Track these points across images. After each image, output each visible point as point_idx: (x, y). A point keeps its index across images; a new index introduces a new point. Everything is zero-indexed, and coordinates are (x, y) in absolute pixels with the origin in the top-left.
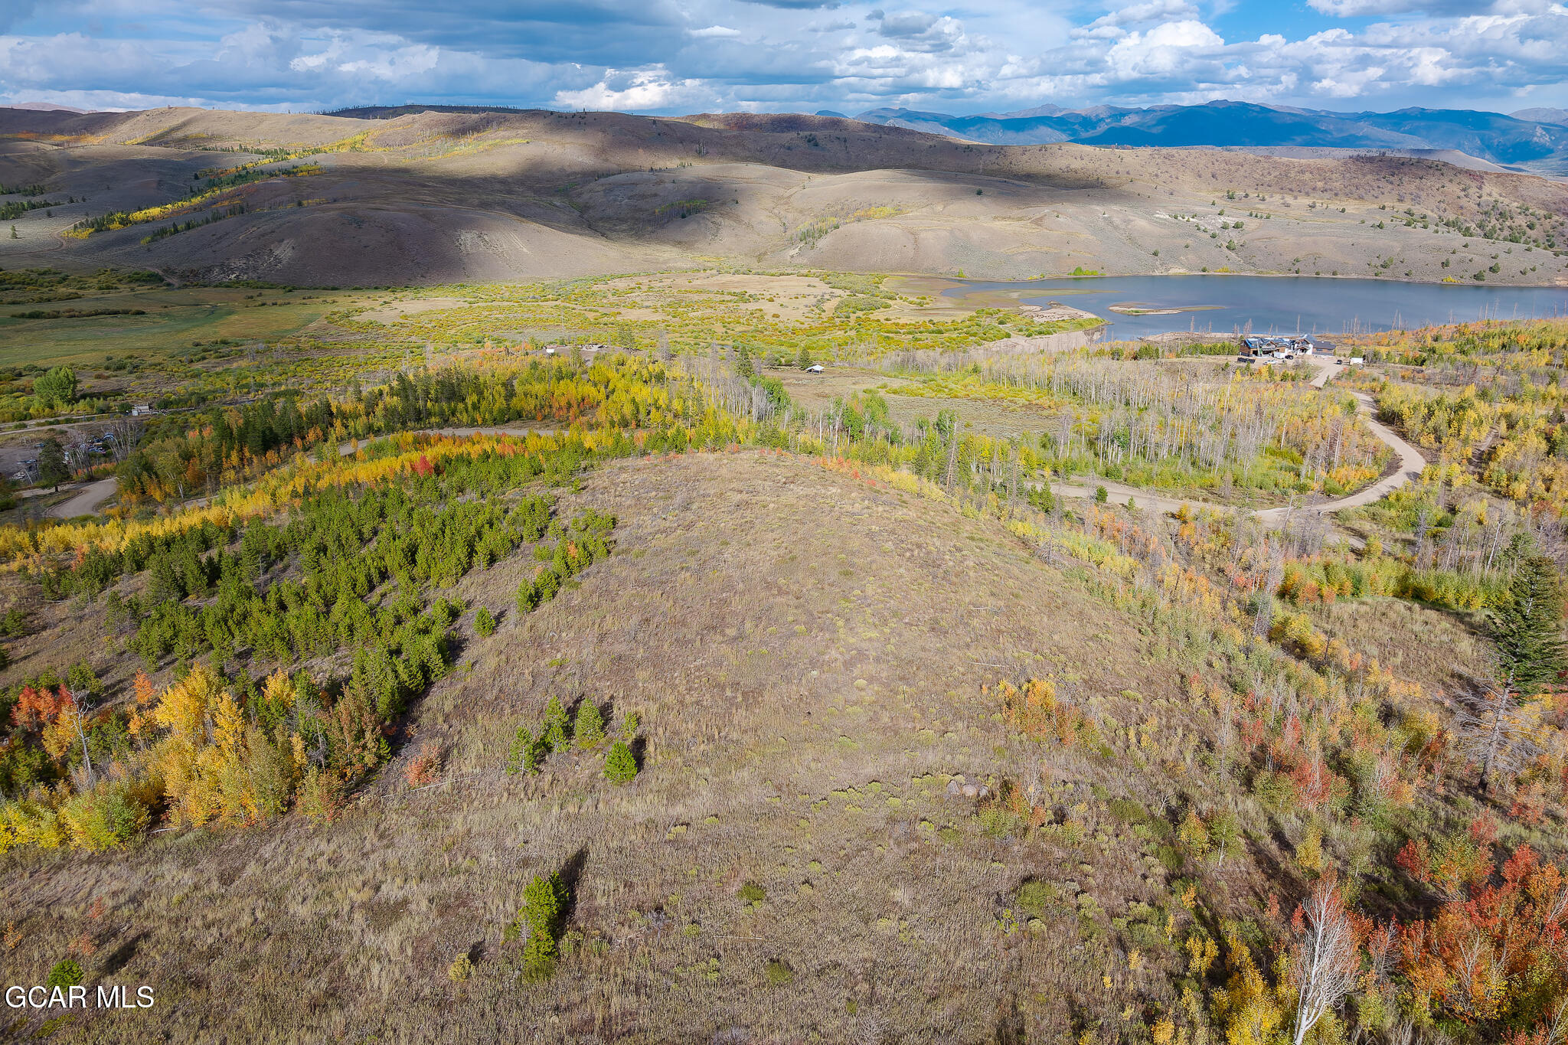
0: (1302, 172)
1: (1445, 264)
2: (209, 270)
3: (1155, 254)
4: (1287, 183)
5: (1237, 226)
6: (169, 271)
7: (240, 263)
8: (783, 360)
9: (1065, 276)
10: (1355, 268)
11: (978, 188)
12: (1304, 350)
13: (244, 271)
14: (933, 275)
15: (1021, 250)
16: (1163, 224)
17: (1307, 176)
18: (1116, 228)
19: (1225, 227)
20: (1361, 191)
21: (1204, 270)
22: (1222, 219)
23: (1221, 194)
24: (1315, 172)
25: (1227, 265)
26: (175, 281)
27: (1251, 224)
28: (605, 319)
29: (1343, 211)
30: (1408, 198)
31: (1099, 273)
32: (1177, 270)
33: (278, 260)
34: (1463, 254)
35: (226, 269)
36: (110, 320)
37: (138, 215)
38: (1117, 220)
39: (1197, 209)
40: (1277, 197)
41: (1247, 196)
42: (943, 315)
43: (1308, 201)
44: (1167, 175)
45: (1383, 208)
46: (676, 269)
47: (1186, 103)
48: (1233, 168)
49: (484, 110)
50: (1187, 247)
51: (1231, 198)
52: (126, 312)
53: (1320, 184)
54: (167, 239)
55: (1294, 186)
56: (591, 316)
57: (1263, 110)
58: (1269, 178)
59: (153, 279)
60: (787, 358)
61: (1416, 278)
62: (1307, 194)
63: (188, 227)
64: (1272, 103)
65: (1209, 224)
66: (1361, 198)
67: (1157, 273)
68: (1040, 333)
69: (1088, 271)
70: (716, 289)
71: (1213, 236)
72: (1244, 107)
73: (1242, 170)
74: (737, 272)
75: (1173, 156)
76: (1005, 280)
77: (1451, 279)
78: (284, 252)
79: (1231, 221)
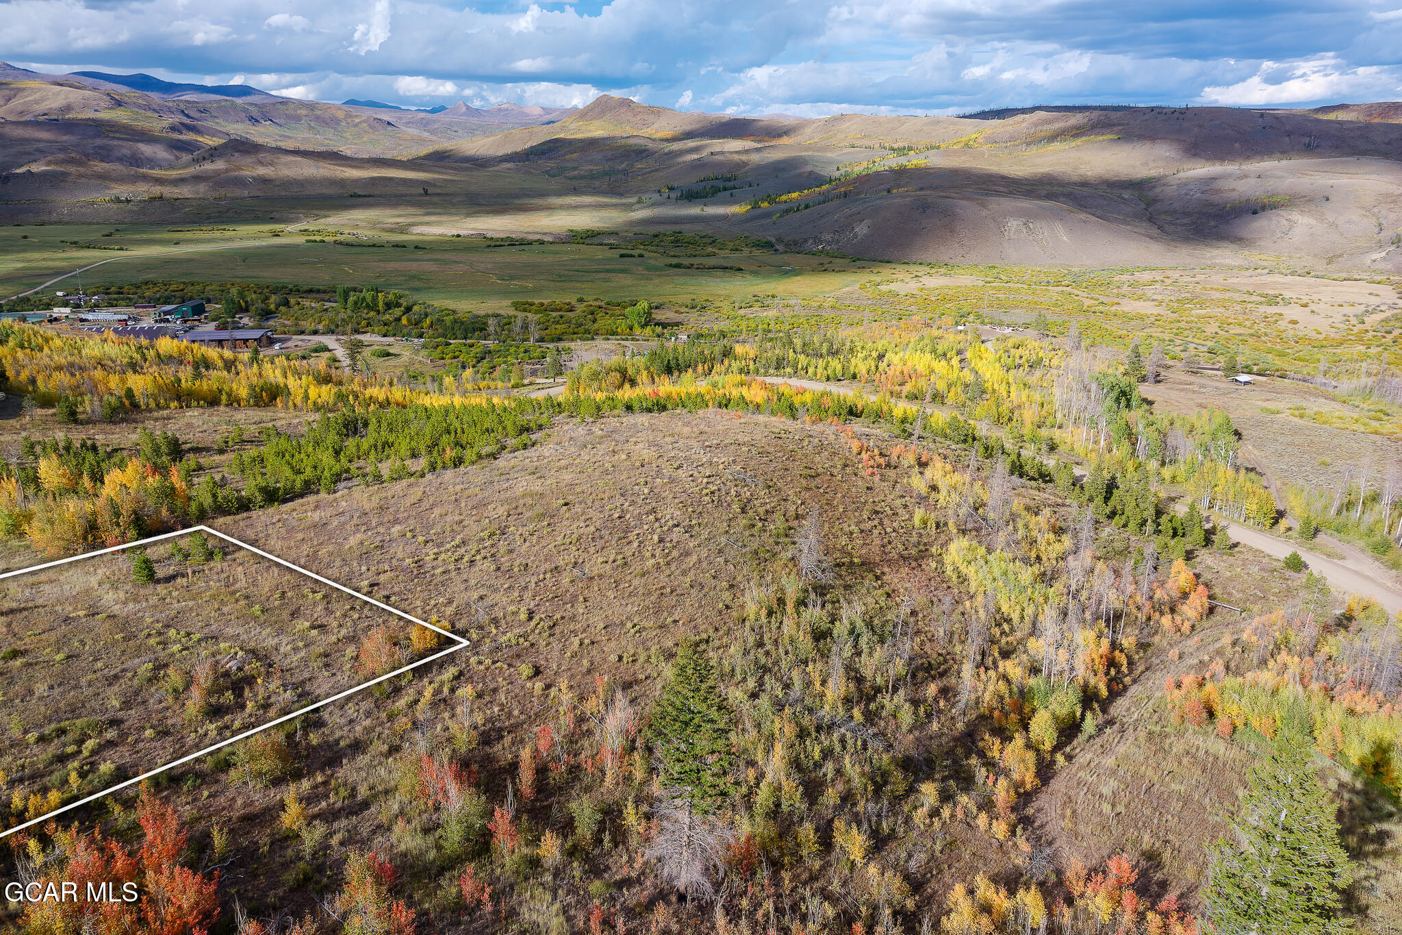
2: (806, 241)
6: (780, 240)
7: (828, 237)
8: (1255, 369)
13: (829, 243)
26: (780, 248)
28: (1101, 308)
33: (856, 236)
35: (818, 241)
36: (719, 273)
37: (784, 198)
46: (1222, 265)
49: (1095, 108)
52: (731, 268)
54: (791, 214)
56: (1087, 302)
59: (768, 245)
60: (1262, 366)
63: (807, 207)
70: (1245, 289)
74: (1293, 273)
78: (862, 229)
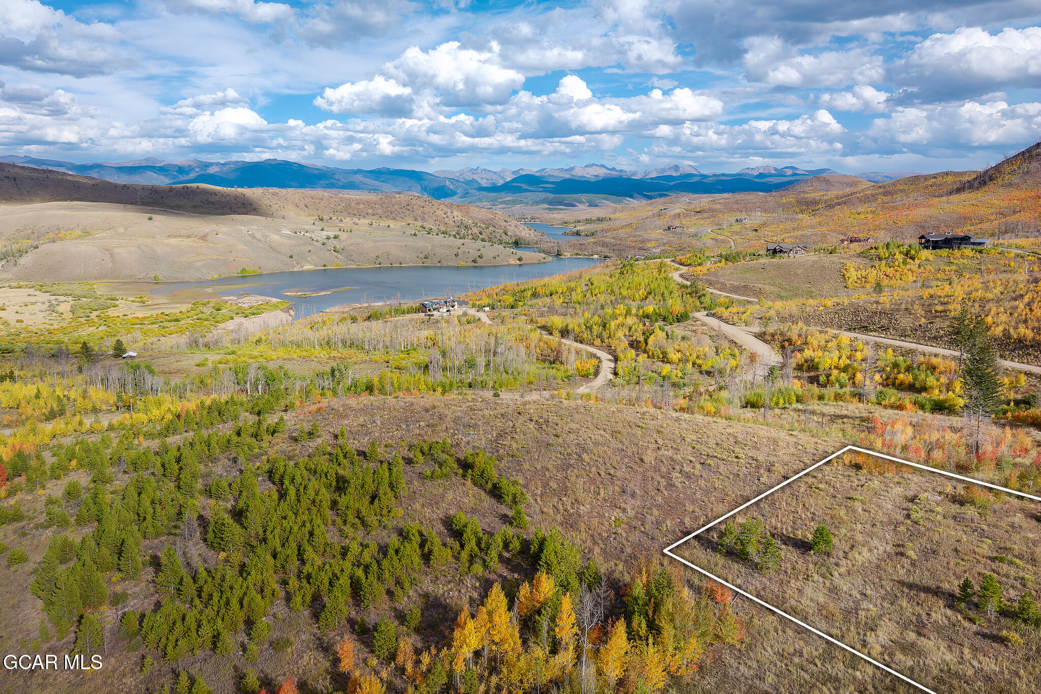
0: (358, 204)
1: (456, 255)
3: (291, 257)
4: (350, 210)
5: (335, 237)
9: (235, 275)
10: (411, 259)
11: (149, 215)
12: (453, 306)
14: (133, 280)
15: (198, 258)
16: (288, 237)
17: (362, 206)
18: (259, 241)
19: (328, 238)
20: (394, 215)
21: (325, 266)
22: (324, 233)
23: (314, 218)
24: (366, 203)
25: (337, 262)
27: (343, 236)
29: (389, 226)
30: (419, 219)
31: (258, 272)
32: (308, 267)
34: (463, 249)
38: (258, 236)
39: (307, 227)
40: (348, 219)
41: (331, 219)
42: (167, 308)
43: (368, 221)
44: (277, 206)
45: (409, 224)
47: (248, 160)
48: (317, 201)
50: (310, 251)
51: (322, 220)
53: (370, 211)
55: (356, 212)
57: (301, 166)
58: (339, 208)
61: (444, 264)
62: (364, 217)
64: (304, 162)
65: (318, 236)
66: (394, 219)
67: (296, 269)
68: (254, 314)
69: (250, 270)
71: (324, 244)
72: (287, 163)
73: (323, 202)
75: (278, 193)
76: (193, 281)
77: (462, 263)
79: (332, 234)
